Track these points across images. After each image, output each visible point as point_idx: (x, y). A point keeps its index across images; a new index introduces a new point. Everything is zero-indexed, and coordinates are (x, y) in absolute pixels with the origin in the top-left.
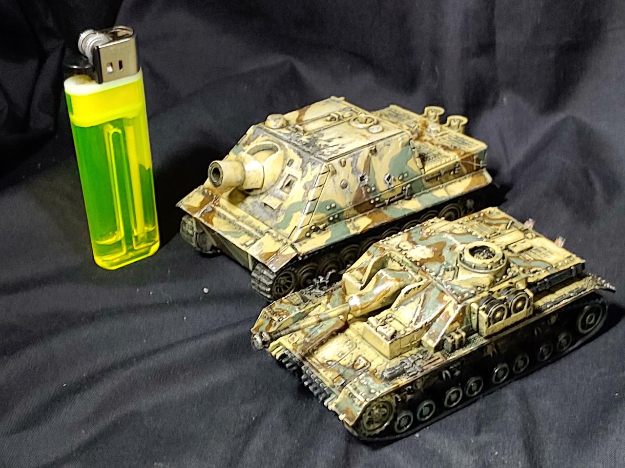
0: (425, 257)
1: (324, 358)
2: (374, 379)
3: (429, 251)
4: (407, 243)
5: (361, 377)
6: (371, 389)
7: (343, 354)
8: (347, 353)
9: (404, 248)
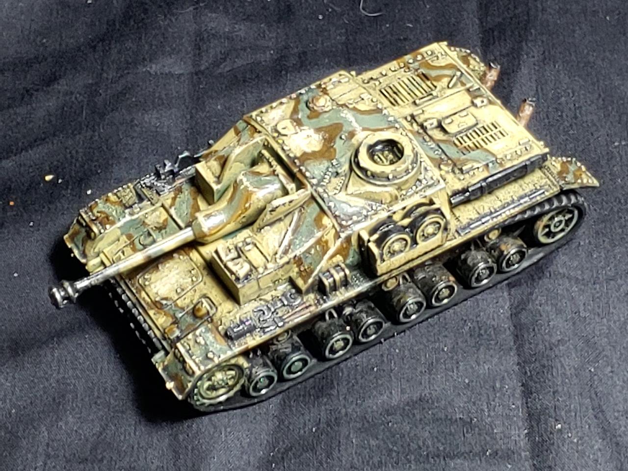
0: (309, 150)
1: (157, 293)
2: (215, 338)
3: (317, 139)
4: (287, 123)
5: (198, 332)
6: (209, 352)
7: (183, 290)
8: (188, 289)
9: (283, 132)
